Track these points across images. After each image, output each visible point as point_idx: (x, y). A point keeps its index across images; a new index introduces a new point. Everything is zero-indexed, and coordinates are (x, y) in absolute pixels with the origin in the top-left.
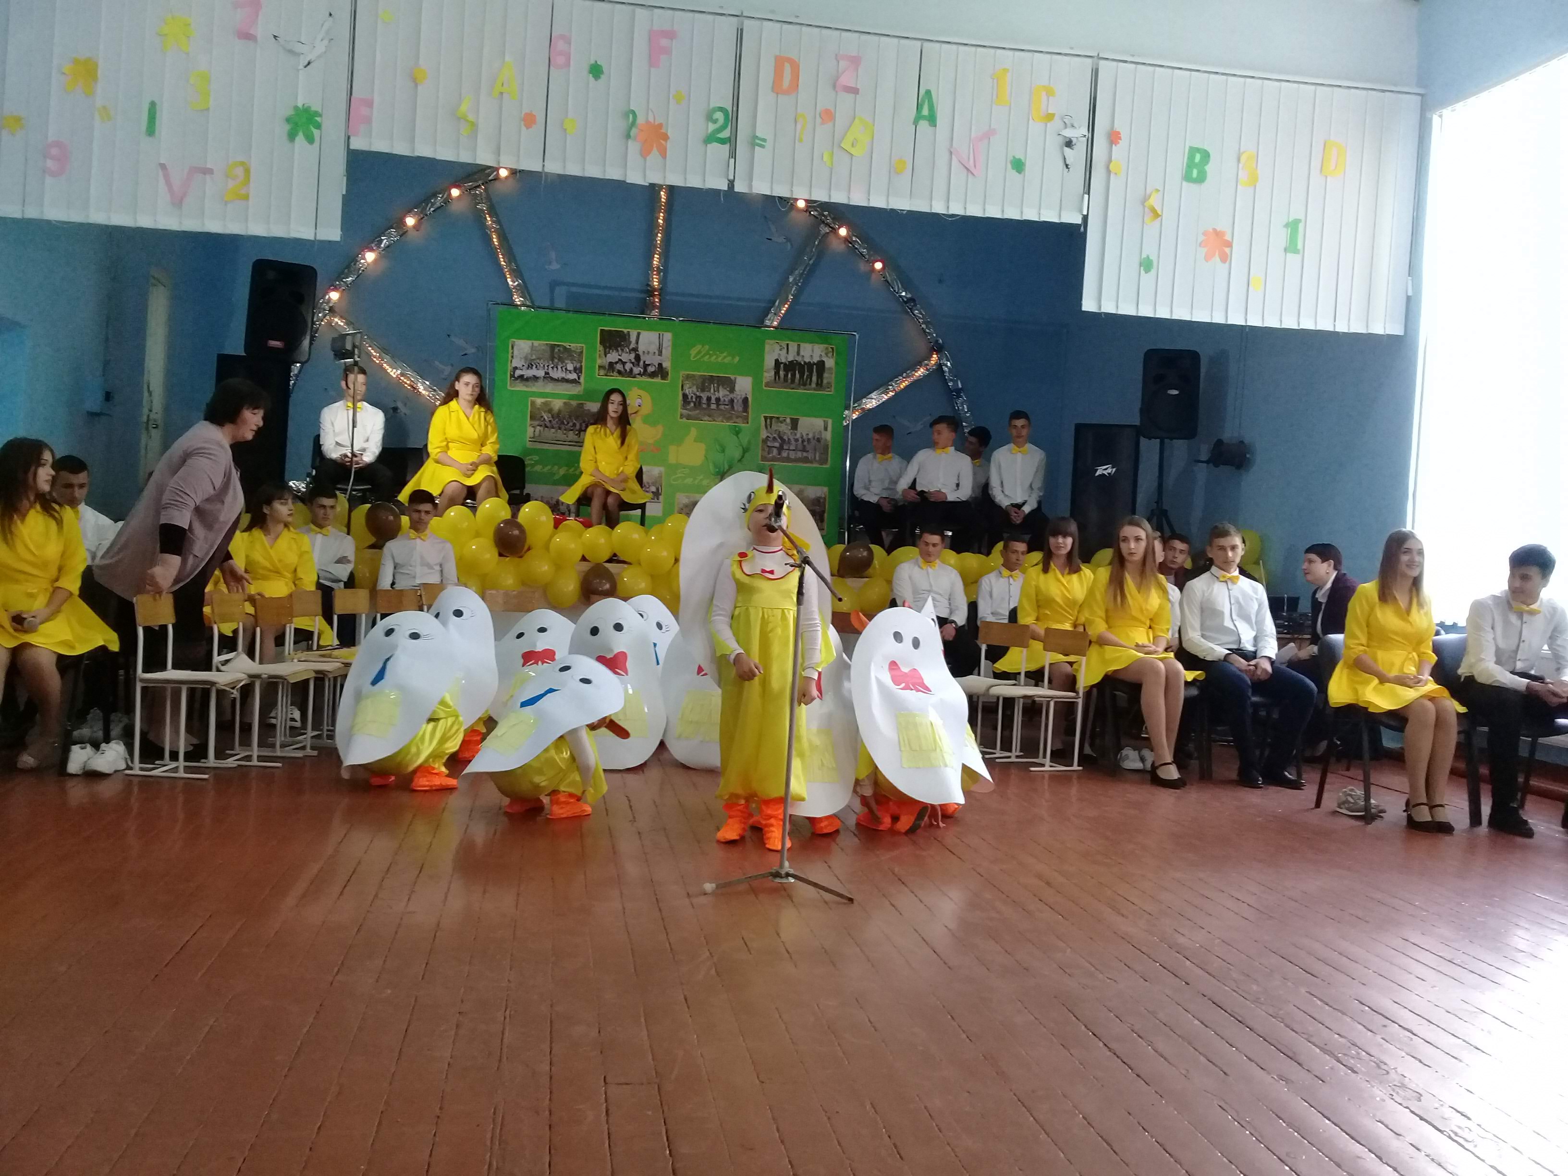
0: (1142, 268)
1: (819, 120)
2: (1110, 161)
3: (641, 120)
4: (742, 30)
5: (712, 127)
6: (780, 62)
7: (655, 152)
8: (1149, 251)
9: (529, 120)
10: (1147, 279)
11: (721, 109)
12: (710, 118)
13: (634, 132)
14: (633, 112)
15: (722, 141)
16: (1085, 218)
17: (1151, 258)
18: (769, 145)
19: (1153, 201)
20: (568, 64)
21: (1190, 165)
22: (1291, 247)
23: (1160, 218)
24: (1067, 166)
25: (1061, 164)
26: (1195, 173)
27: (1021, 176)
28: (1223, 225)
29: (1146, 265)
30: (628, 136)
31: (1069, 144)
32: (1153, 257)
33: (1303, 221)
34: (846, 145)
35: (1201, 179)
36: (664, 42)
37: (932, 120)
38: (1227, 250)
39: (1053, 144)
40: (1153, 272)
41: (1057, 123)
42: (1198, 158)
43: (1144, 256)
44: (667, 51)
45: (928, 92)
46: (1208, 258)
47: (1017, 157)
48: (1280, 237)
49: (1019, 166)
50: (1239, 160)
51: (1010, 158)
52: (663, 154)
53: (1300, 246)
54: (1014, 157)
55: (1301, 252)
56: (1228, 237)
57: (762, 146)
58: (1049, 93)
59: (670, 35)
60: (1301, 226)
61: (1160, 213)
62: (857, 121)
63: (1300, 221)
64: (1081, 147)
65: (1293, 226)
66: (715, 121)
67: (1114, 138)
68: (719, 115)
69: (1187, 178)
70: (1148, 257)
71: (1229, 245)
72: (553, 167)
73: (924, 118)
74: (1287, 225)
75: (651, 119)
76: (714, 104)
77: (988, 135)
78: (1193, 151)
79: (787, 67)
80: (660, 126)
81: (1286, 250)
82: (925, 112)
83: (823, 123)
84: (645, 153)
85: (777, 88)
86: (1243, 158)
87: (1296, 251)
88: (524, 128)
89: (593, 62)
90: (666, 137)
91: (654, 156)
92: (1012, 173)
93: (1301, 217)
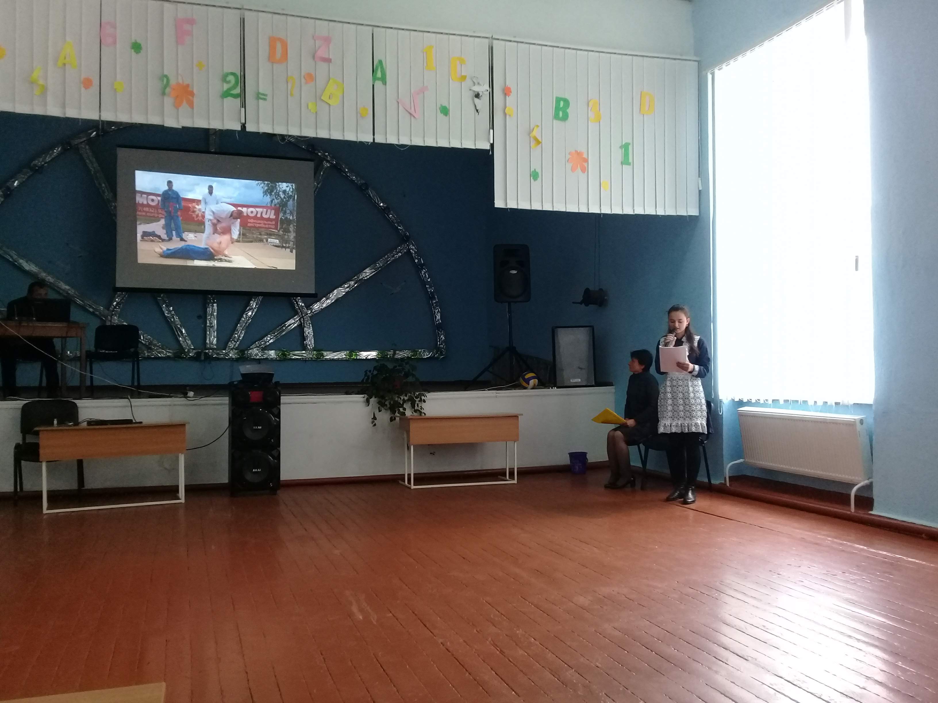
0: (532, 178)
1: (303, 80)
2: (505, 107)
3: (173, 82)
4: (244, 19)
5: (226, 87)
6: (273, 41)
7: (185, 104)
8: (536, 166)
9: (87, 83)
10: (536, 185)
11: (233, 74)
12: (224, 79)
13: (168, 90)
14: (166, 76)
15: (235, 96)
16: (492, 145)
17: (537, 171)
18: (269, 98)
19: (536, 133)
20: (115, 43)
21: (557, 109)
22: (625, 161)
23: (541, 144)
24: (477, 111)
25: (473, 109)
26: (561, 114)
27: (447, 118)
28: (582, 149)
29: (534, 175)
30: (163, 94)
31: (477, 96)
32: (539, 171)
33: (631, 144)
34: (325, 98)
35: (565, 118)
36: (187, 27)
37: (384, 80)
38: (586, 165)
39: (467, 97)
40: (539, 179)
41: (468, 83)
42: (562, 104)
43: (532, 169)
44: (190, 33)
45: (380, 62)
46: (573, 170)
47: (444, 105)
48: (618, 155)
49: (445, 111)
50: (588, 105)
51: (439, 106)
52: (191, 105)
53: (630, 160)
54: (441, 105)
55: (632, 164)
56: (585, 156)
57: (265, 99)
58: (462, 61)
59: (191, 22)
60: (630, 147)
61: (540, 140)
62: (331, 81)
63: (629, 144)
64: (485, 98)
65: (625, 147)
66: (229, 82)
67: (506, 92)
68: (231, 78)
69: (556, 117)
70: (535, 170)
71: (586, 161)
72: (108, 116)
73: (379, 79)
74: (621, 147)
75: (180, 81)
76: (226, 70)
77: (423, 90)
78: (558, 100)
79: (279, 46)
80: (188, 86)
81: (622, 163)
82: (379, 75)
83: (306, 83)
84: (177, 105)
85: (271, 58)
86: (590, 104)
87: (629, 164)
88: (83, 89)
89: (133, 41)
90: (192, 94)
91: (185, 107)
92: (441, 116)
93: (630, 141)
